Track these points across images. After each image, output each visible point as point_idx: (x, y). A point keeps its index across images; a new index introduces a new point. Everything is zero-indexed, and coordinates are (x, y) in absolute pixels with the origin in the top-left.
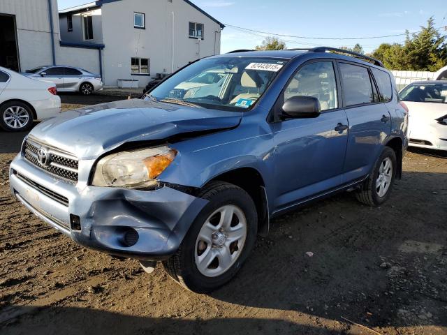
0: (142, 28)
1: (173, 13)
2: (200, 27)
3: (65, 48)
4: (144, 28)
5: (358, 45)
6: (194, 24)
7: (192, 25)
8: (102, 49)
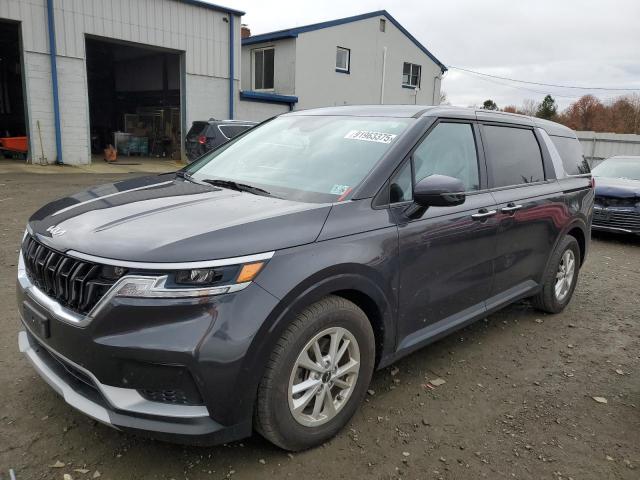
0: (345, 72)
1: (386, 48)
2: (417, 69)
3: (246, 104)
4: (348, 72)
5: (549, 97)
6: (410, 65)
7: (407, 66)
8: (294, 103)
